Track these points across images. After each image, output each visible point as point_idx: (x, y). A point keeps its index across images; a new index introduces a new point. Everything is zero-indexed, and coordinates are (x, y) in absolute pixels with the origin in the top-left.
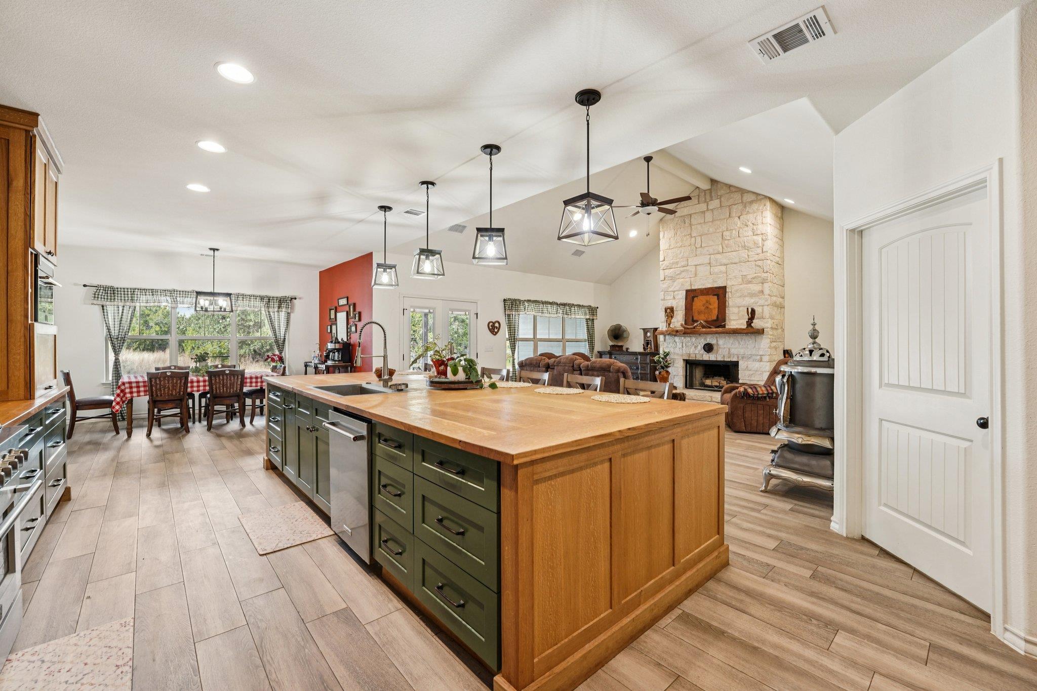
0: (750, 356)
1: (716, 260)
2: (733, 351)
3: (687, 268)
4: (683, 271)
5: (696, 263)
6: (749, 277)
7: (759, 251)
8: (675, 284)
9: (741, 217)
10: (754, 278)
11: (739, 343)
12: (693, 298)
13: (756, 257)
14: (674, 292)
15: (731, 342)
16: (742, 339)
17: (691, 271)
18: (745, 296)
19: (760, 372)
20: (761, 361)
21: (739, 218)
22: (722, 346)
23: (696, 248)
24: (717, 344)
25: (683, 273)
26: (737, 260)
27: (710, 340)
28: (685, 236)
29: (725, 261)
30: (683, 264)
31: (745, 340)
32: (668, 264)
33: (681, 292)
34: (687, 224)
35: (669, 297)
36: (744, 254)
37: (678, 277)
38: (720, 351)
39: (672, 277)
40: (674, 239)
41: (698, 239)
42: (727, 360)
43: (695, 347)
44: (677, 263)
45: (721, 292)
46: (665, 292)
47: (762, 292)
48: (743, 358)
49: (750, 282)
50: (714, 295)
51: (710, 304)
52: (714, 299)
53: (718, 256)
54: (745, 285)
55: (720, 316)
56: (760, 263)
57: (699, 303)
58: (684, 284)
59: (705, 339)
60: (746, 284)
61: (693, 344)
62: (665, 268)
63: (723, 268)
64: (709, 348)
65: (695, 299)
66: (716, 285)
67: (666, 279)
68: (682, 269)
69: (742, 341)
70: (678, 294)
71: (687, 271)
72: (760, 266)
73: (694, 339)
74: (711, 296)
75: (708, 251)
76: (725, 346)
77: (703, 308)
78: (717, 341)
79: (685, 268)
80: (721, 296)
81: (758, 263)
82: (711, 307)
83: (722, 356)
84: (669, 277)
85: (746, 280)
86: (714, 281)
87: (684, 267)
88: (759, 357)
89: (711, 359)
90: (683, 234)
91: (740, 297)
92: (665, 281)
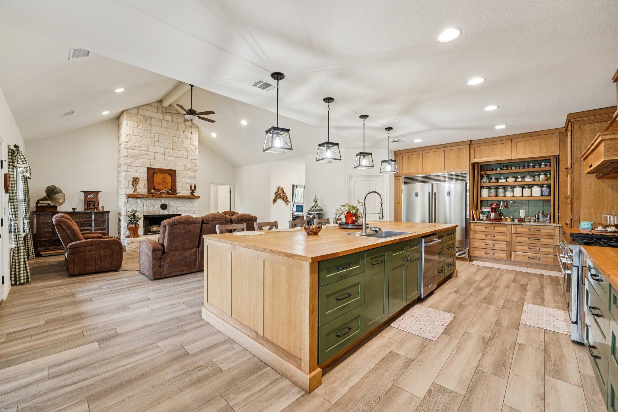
0: (188, 211)
1: (169, 153)
2: (178, 208)
3: (148, 153)
4: (145, 154)
5: (155, 151)
6: (189, 167)
7: (193, 154)
8: (138, 161)
9: (185, 133)
10: (190, 168)
11: (182, 204)
12: (154, 174)
13: (192, 157)
14: (136, 167)
15: (178, 203)
17: (151, 155)
18: (186, 178)
20: (194, 213)
22: (172, 206)
23: (155, 141)
24: (169, 205)
26: (181, 156)
27: (164, 202)
28: (146, 130)
29: (174, 155)
30: (145, 149)
31: (186, 202)
32: (132, 146)
33: (142, 168)
34: (148, 123)
35: (132, 170)
36: (185, 153)
37: (140, 157)
38: (171, 209)
39: (135, 156)
40: (137, 129)
41: (157, 136)
42: (175, 214)
43: (153, 207)
44: (140, 147)
45: (173, 173)
46: (128, 165)
47: (195, 177)
48: (185, 212)
49: (188, 170)
50: (168, 174)
51: (166, 180)
52: (169, 177)
53: (170, 151)
54: (186, 172)
55: (173, 187)
56: (194, 161)
57: (158, 178)
58: (145, 163)
59: (161, 201)
61: (152, 205)
62: (128, 148)
63: (173, 159)
64: (164, 207)
65: (155, 175)
66: (168, 168)
67: (129, 156)
68: (144, 152)
69: (184, 203)
70: (140, 169)
71: (148, 154)
72: (194, 163)
73: (153, 201)
75: (163, 145)
76: (174, 206)
77: (161, 181)
78: (169, 202)
79: (146, 152)
80: (173, 175)
83: (172, 211)
84: (132, 155)
85: (186, 168)
86: (167, 166)
87: (145, 151)
88: (193, 211)
89: (165, 214)
90: (145, 129)
91: (184, 177)
92: (128, 158)
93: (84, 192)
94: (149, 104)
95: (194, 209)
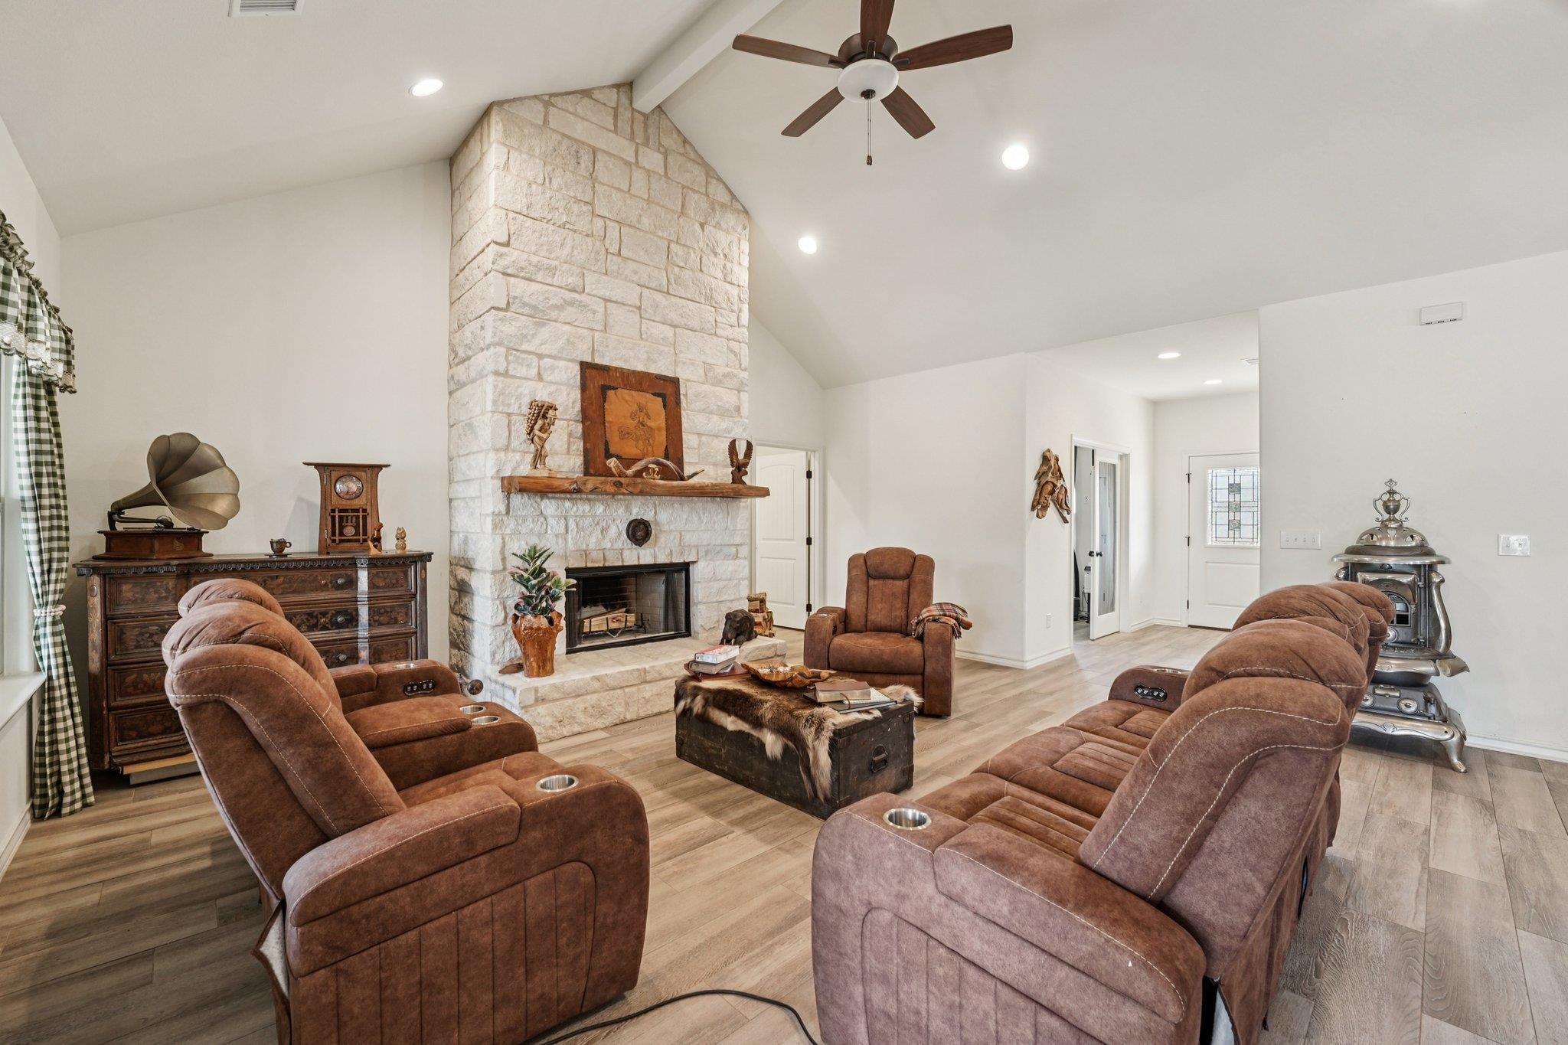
0: (718, 548)
1: (656, 306)
2: (686, 538)
3: (583, 298)
4: (571, 304)
5: (607, 294)
6: (721, 370)
7: (733, 320)
8: (545, 332)
9: (708, 228)
10: (724, 376)
11: (700, 518)
12: (605, 389)
13: (729, 332)
14: (540, 356)
15: (685, 517)
16: (705, 509)
17: (594, 312)
18: (711, 413)
19: (735, 582)
20: (736, 557)
21: (702, 225)
22: (666, 528)
23: (607, 252)
24: (657, 523)
25: (569, 308)
26: (695, 323)
27: (639, 509)
28: (577, 200)
29: (673, 316)
30: (570, 280)
31: (710, 513)
32: (523, 264)
33: (562, 363)
34: (583, 170)
35: (522, 371)
36: (709, 314)
37: (554, 314)
38: (662, 539)
39: (534, 308)
40: (543, 193)
41: (613, 231)
42: (677, 561)
43: (602, 532)
44: (552, 270)
45: (669, 391)
46: (509, 349)
47: (738, 409)
48: (707, 552)
49: (718, 383)
50: (654, 394)
51: (649, 417)
52: (657, 406)
53: (658, 297)
54: (711, 388)
55: (671, 451)
57: (621, 406)
58: (573, 344)
59: (628, 509)
60: (713, 385)
61: (598, 524)
62: (509, 271)
63: (669, 332)
64: (639, 532)
65: (611, 393)
66: (653, 369)
67: (513, 308)
68: (568, 296)
69: (704, 514)
70: (553, 368)
71: (583, 306)
72: (735, 354)
73: (600, 509)
74: (649, 396)
75: (636, 273)
76: (673, 526)
77: (631, 423)
78: (656, 513)
79: (576, 296)
80: (671, 400)
81: (732, 344)
82: (650, 424)
83: (667, 551)
84: (525, 305)
85: (711, 375)
86: (649, 359)
87: (573, 290)
88: (734, 550)
89: (642, 562)
90: (572, 194)
91: (704, 411)
92: (509, 313)
93: (317, 466)
94: (586, 93)
95: (738, 540)
